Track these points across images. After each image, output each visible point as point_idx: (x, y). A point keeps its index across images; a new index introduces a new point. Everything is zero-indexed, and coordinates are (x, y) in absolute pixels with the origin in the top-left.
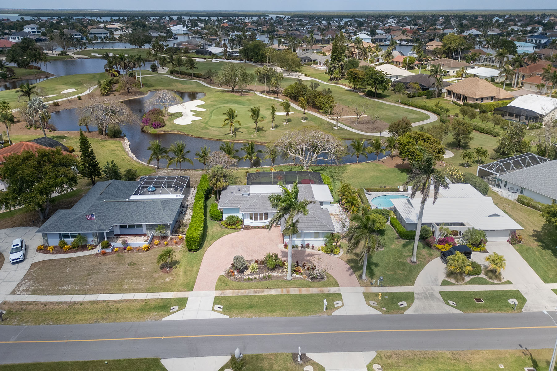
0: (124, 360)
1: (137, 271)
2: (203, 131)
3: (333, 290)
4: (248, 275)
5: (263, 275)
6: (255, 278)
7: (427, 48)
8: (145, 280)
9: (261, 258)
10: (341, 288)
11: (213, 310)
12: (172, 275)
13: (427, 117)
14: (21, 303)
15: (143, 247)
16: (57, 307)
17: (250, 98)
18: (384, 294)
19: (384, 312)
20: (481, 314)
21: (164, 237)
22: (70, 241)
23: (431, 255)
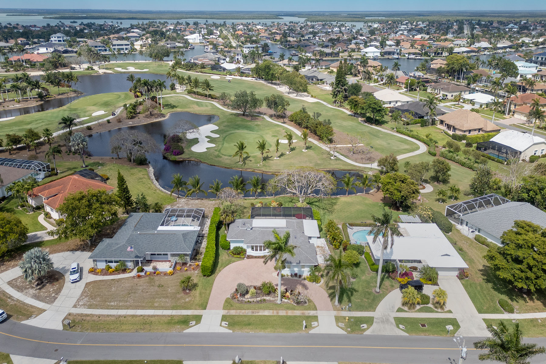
0: (158, 361)
1: (164, 292)
2: (217, 159)
3: (312, 313)
4: (248, 298)
5: (259, 299)
6: (253, 301)
7: (432, 66)
8: (170, 300)
9: (259, 284)
10: (318, 311)
11: (221, 325)
12: (191, 296)
13: (417, 148)
14: (82, 315)
15: (168, 272)
16: (108, 319)
17: (259, 123)
18: (350, 318)
19: (349, 332)
20: (422, 336)
21: (184, 264)
22: (113, 265)
23: (393, 286)
